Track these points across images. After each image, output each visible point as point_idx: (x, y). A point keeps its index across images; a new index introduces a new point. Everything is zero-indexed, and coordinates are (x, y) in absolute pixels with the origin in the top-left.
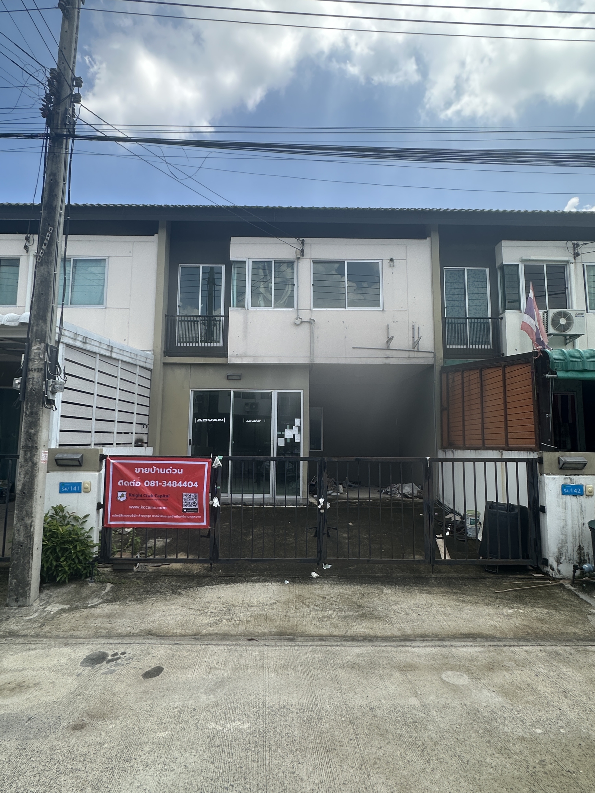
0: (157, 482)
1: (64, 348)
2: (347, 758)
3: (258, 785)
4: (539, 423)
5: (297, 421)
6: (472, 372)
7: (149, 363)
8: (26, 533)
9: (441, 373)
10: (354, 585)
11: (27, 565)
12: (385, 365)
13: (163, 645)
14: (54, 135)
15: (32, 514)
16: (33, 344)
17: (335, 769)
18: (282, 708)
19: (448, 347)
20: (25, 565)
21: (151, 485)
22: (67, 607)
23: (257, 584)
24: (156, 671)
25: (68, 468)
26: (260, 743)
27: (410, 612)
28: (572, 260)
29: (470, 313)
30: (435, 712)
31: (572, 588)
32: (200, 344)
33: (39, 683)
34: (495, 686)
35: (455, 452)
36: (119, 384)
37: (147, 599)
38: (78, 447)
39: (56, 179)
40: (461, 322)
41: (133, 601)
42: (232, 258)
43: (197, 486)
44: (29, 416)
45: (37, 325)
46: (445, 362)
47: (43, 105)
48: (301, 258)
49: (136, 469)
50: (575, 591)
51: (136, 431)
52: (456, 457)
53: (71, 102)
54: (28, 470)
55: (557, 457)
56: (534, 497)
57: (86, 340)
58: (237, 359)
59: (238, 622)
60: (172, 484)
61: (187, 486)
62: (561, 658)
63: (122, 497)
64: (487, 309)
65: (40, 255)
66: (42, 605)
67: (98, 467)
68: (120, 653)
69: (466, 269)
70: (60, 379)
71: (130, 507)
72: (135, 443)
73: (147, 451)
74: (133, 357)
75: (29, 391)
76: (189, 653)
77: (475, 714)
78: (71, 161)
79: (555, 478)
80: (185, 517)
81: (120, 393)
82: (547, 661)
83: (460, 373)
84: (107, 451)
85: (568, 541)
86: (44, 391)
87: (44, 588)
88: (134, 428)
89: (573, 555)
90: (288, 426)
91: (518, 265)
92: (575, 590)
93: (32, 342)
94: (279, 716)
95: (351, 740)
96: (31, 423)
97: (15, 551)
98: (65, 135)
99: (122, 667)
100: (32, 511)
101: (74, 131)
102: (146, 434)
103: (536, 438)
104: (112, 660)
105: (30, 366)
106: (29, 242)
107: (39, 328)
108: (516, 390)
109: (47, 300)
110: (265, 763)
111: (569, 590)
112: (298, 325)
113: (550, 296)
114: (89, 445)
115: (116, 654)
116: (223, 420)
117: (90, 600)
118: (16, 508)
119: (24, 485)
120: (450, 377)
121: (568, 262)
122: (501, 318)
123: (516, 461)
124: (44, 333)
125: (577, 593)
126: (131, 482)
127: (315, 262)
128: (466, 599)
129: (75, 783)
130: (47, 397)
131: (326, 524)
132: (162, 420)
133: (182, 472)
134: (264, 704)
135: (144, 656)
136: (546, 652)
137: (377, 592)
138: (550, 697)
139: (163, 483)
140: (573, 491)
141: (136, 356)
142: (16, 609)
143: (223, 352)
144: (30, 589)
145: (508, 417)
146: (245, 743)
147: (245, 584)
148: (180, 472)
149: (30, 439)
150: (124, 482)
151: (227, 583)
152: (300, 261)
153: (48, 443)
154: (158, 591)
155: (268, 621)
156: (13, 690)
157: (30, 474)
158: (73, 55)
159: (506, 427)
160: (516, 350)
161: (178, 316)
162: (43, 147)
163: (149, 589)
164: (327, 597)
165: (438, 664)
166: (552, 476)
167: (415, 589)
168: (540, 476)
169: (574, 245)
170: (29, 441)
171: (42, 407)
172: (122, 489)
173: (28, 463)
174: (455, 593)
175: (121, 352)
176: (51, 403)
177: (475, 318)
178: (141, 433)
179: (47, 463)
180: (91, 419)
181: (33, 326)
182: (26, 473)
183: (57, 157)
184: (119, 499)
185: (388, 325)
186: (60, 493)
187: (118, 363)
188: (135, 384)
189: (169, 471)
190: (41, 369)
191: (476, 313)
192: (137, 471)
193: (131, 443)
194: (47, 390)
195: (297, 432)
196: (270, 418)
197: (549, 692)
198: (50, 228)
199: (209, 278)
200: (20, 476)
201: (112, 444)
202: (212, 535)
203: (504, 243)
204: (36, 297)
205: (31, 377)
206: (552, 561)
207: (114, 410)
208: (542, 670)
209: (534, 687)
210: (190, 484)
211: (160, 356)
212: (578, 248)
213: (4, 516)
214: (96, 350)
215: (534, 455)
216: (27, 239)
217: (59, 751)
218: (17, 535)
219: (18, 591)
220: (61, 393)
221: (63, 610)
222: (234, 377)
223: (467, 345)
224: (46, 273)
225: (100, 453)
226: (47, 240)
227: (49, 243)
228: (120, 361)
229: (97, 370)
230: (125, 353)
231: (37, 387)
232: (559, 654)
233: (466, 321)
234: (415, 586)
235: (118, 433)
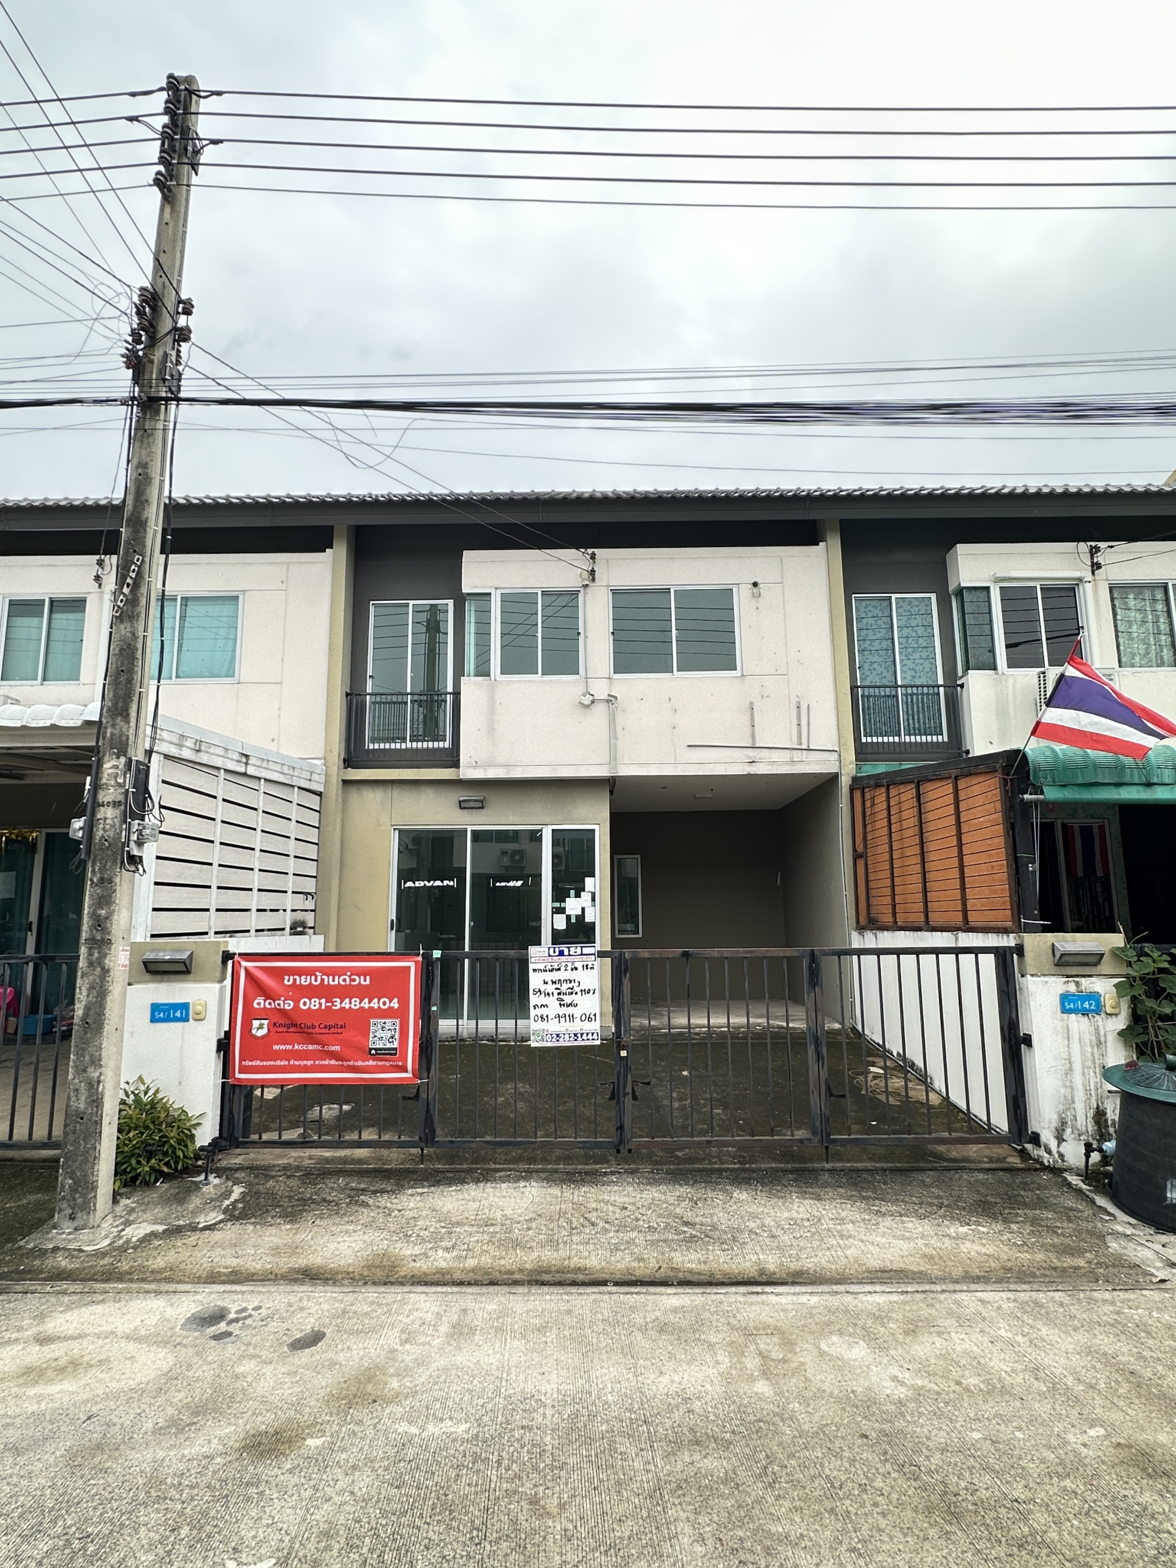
0: (323, 1001)
1: (161, 763)
2: (631, 1479)
3: (472, 1522)
4: (1018, 883)
5: (589, 881)
6: (902, 788)
7: (318, 782)
8: (90, 1096)
9: (852, 790)
10: (681, 1185)
11: (91, 1152)
12: (750, 776)
13: (329, 1294)
14: (145, 398)
15: (100, 1060)
16: (106, 758)
17: (608, 1498)
18: (528, 1398)
19: (864, 740)
20: (87, 1152)
21: (312, 1007)
22: (160, 1228)
23: (504, 1186)
24: (315, 1338)
25: (166, 977)
26: (483, 1455)
27: (779, 1232)
28: (1088, 576)
29: (905, 678)
30: (797, 1405)
31: (1084, 1187)
32: (409, 745)
33: (108, 1360)
34: (912, 1361)
35: (880, 934)
36: (260, 821)
37: (304, 1214)
38: (184, 939)
39: (146, 474)
40: (888, 694)
41: (280, 1217)
42: (466, 589)
43: (396, 1006)
44: (97, 885)
45: (114, 726)
46: (859, 768)
47: (127, 349)
48: (591, 584)
49: (287, 977)
50: (1088, 1193)
51: (292, 905)
52: (881, 945)
53: (174, 340)
54: (94, 980)
55: (1050, 944)
56: (1010, 1017)
57: (200, 745)
58: (477, 771)
59: (465, 1252)
60: (350, 1003)
61: (379, 1007)
62: (1043, 1312)
63: (260, 1028)
64: (934, 669)
65: (119, 603)
66: (117, 1226)
67: (218, 975)
68: (251, 1307)
69: (894, 596)
70: (151, 820)
71: (276, 1047)
72: (291, 929)
73: (313, 943)
74: (286, 771)
75: (97, 841)
76: (373, 1307)
77: (868, 1407)
78: (173, 440)
79: (1047, 982)
80: (374, 1063)
81: (262, 837)
82: (1017, 1316)
83: (883, 790)
84: (236, 945)
85: (1076, 1099)
86: (123, 840)
87: (121, 1195)
88: (289, 901)
89: (1087, 1127)
90: (572, 892)
91: (987, 589)
92: (1089, 1191)
93: (104, 755)
94: (521, 1412)
95: (642, 1450)
96: (100, 898)
97: (71, 1127)
98: (162, 399)
99: (253, 1332)
100: (100, 1055)
101: (179, 391)
102: (311, 911)
103: (1012, 909)
104: (236, 1320)
105: (100, 797)
106: (103, 568)
107: (117, 732)
108: (976, 821)
109: (130, 681)
110: (488, 1487)
111: (1080, 1191)
112: (587, 707)
113: (1049, 641)
114: (206, 933)
115: (245, 1309)
116: (451, 883)
117: (203, 1215)
118: (72, 1050)
119: (87, 1008)
120: (868, 796)
121: (1080, 580)
122: (962, 686)
123: (976, 951)
124: (124, 738)
125: (1091, 1195)
126: (277, 1002)
127: (615, 592)
128: (883, 1209)
129: (163, 1519)
130: (128, 852)
131: (629, 1075)
132: (340, 885)
133: (368, 982)
134: (497, 1392)
135: (293, 1312)
136: (1017, 1302)
137: (721, 1197)
138: (1008, 1378)
139: (333, 1002)
140: (1082, 1005)
141: (291, 769)
142: (70, 1234)
143: (452, 759)
144: (95, 1196)
145: (966, 870)
146: (457, 1455)
147: (482, 1185)
148: (365, 981)
149: (99, 926)
150: (265, 1001)
151: (450, 1184)
152: (588, 590)
153: (129, 934)
154: (324, 1200)
155: (518, 1251)
156: (62, 1370)
157: (97, 989)
158: (178, 263)
159: (963, 888)
160: (991, 743)
161: (369, 694)
162: (126, 419)
163: (308, 1196)
164: (630, 1207)
165: (817, 1324)
166: (1043, 979)
167: (791, 1192)
168: (1020, 979)
169: (1092, 548)
170: (97, 930)
171: (121, 868)
172: (262, 1014)
173: (94, 970)
174: (864, 1198)
175: (264, 765)
176: (135, 861)
177: (912, 687)
178: (302, 910)
179: (127, 969)
180: (209, 887)
181: (106, 728)
182: (91, 988)
183: (148, 436)
184: (254, 1032)
185: (751, 703)
186: (152, 1021)
187: (260, 785)
188: (290, 819)
189: (344, 980)
190: (120, 802)
191: (914, 677)
192: (289, 981)
193: (283, 929)
194: (129, 840)
195: (590, 902)
196: (538, 877)
197: (1009, 1370)
198: (137, 557)
199: (428, 621)
200: (81, 994)
201: (248, 931)
202: (423, 1095)
203: (961, 548)
204: (111, 676)
205: (102, 817)
206: (1048, 1137)
207: (252, 869)
208: (1003, 1333)
209: (983, 1361)
210: (384, 1003)
211: (336, 768)
212: (1099, 554)
213: (52, 1067)
214: (218, 762)
215: (1009, 941)
216: (100, 563)
217: (138, 1469)
218: (73, 1099)
219: (74, 1199)
220: (155, 844)
221: (154, 1235)
222: (472, 804)
223: (900, 736)
224: (129, 635)
225: (222, 949)
226: (131, 577)
227: (134, 583)
228: (262, 780)
229: (220, 799)
230: (272, 766)
231: (111, 834)
232: (1041, 1306)
233: (897, 692)
234: (792, 1186)
235: (258, 910)
